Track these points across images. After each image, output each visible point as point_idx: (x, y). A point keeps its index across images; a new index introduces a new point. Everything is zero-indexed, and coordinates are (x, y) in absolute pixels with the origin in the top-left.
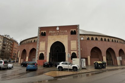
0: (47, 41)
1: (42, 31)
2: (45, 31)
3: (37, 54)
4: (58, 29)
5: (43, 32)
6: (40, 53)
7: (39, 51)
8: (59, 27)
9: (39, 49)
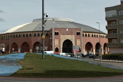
0: (60, 39)
1: (55, 31)
2: (58, 32)
3: (53, 48)
4: (67, 30)
5: (57, 32)
6: (56, 47)
7: (55, 46)
8: (68, 29)
9: (54, 44)
